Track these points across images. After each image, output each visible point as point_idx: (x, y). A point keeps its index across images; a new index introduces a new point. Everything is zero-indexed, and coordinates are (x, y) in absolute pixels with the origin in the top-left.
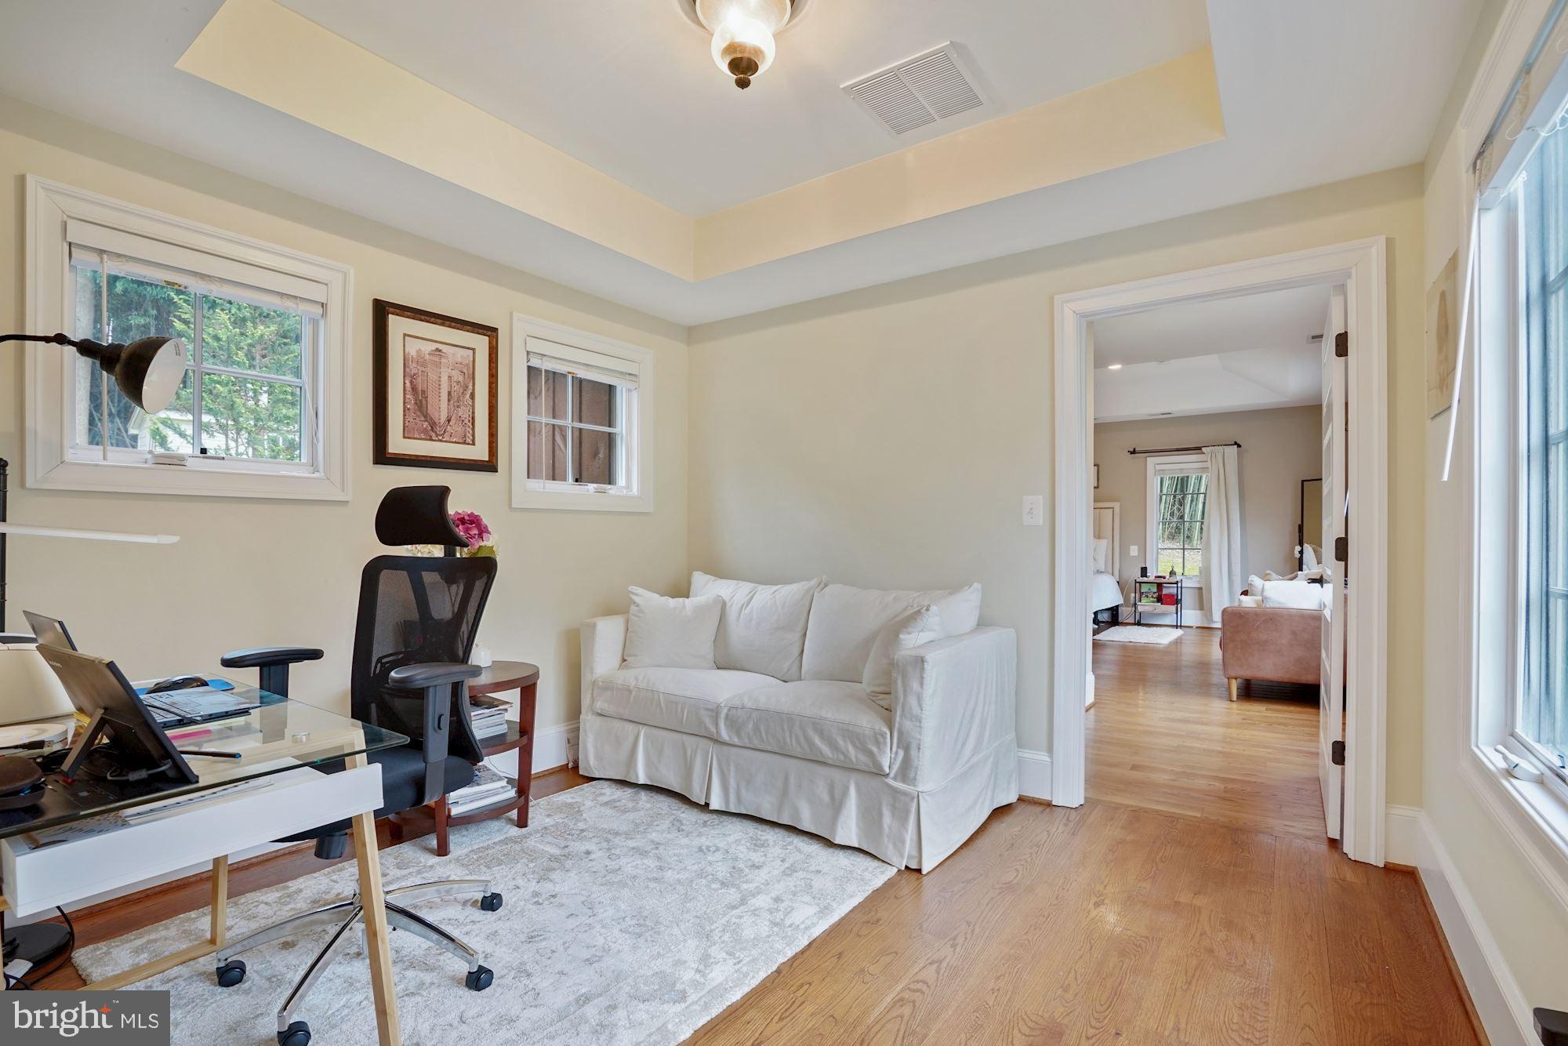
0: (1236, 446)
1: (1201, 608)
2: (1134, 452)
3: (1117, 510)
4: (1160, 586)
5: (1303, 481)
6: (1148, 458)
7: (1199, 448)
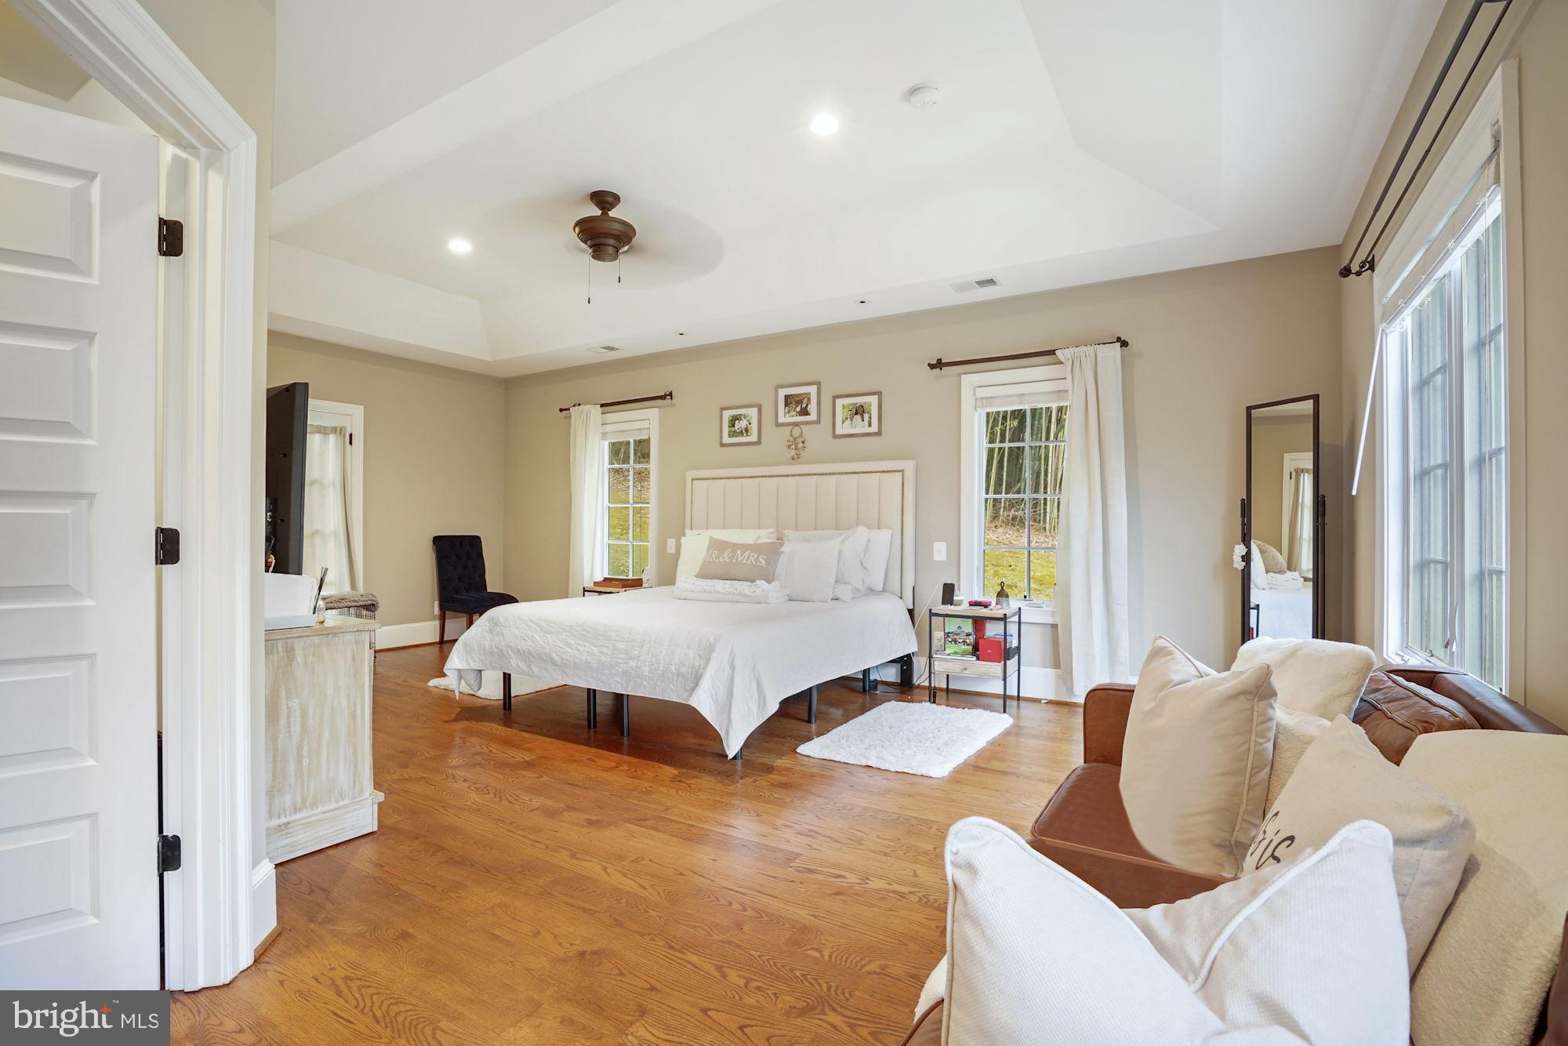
0: (1119, 344)
1: (1057, 665)
2: (939, 364)
3: (910, 475)
4: (979, 623)
5: (1249, 409)
6: (963, 376)
7: (1052, 352)
